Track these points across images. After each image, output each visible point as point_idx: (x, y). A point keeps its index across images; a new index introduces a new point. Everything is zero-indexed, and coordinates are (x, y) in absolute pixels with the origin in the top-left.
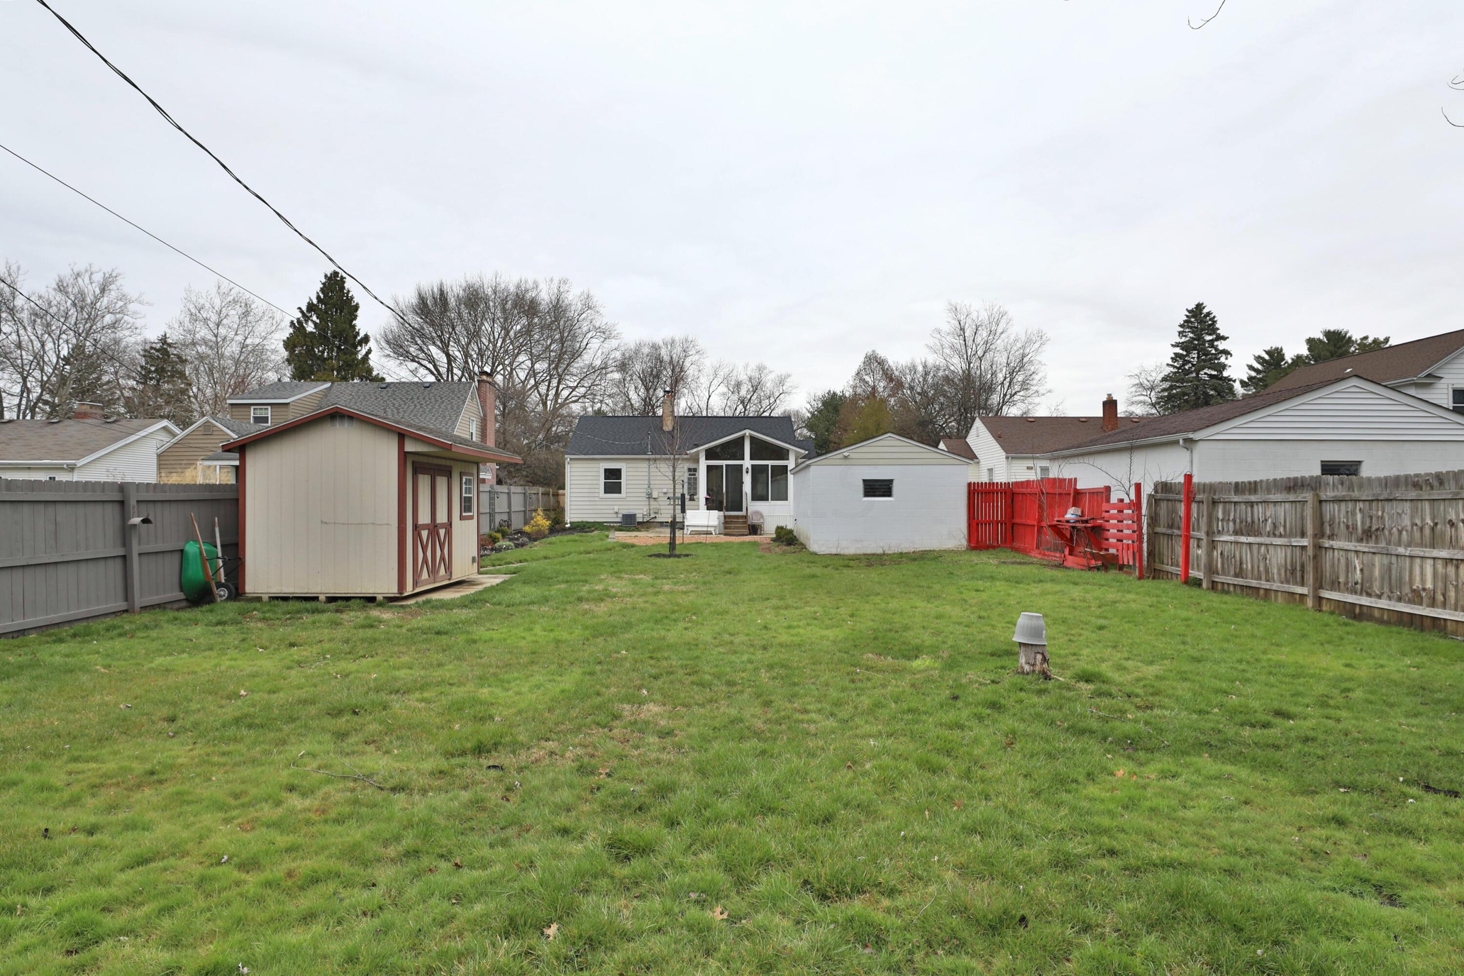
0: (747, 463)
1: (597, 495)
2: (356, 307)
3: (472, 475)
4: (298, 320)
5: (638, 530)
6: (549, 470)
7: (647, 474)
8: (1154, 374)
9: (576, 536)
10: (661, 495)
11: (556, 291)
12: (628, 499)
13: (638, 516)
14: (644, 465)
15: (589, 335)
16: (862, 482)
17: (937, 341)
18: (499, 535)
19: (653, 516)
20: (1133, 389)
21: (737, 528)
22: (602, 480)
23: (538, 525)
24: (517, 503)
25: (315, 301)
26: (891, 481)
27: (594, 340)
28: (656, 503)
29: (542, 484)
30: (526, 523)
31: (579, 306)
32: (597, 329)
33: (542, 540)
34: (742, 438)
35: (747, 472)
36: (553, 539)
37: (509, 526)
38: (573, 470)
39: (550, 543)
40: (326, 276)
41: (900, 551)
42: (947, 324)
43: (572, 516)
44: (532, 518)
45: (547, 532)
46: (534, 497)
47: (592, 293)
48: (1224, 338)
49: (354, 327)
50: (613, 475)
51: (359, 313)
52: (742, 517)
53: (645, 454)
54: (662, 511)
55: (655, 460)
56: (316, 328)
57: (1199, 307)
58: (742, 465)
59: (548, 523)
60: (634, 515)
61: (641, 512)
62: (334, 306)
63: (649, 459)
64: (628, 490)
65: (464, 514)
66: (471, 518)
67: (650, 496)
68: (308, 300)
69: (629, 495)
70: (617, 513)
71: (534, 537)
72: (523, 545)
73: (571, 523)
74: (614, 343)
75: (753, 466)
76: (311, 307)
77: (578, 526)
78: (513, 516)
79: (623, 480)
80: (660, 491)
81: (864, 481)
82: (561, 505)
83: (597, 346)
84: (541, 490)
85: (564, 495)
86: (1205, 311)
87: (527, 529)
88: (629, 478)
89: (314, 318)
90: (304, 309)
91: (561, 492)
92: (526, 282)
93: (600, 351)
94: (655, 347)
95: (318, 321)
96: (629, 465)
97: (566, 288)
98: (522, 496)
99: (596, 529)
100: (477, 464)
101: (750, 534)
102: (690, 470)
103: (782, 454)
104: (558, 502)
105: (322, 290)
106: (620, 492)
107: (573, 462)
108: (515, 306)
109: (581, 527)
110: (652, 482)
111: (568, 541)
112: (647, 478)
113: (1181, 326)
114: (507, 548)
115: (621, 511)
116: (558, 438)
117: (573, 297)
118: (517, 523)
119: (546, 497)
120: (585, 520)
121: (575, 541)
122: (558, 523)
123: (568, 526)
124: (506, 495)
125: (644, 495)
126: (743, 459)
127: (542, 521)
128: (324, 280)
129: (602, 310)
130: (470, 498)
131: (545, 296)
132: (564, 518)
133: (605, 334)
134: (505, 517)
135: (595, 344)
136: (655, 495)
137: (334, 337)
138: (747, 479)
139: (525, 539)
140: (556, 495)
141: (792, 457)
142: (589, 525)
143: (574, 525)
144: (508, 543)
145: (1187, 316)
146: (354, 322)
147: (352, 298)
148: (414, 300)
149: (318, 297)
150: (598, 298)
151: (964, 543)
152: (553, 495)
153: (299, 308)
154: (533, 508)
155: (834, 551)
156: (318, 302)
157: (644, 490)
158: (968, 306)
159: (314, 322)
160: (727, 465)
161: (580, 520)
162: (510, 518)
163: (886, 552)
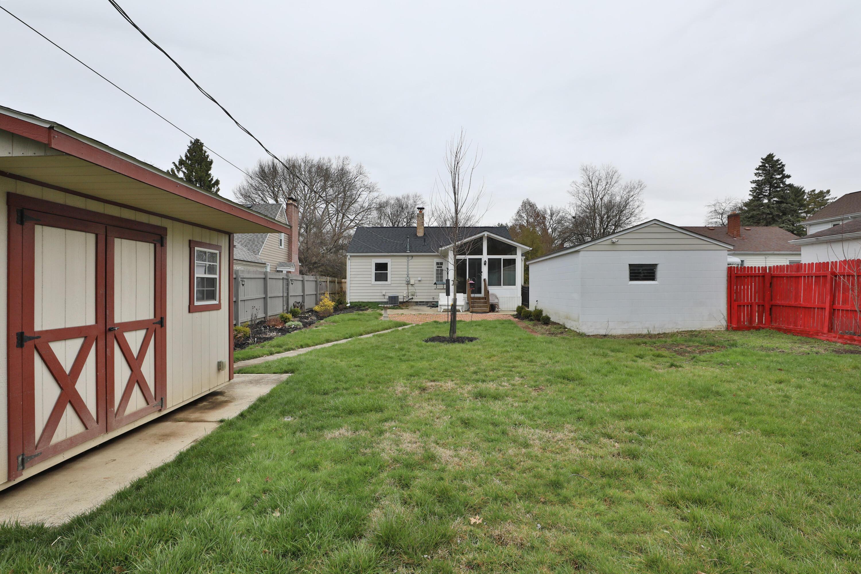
0: (485, 257)
1: (369, 282)
2: (211, 162)
3: (218, 247)
4: (172, 170)
5: (399, 308)
6: (336, 267)
7: (406, 267)
8: (724, 205)
9: (354, 315)
10: (417, 282)
11: (341, 164)
12: (392, 285)
13: (399, 297)
14: (405, 260)
15: (361, 189)
16: (628, 266)
17: (575, 189)
18: (290, 316)
19: (410, 297)
20: (711, 214)
21: (480, 307)
22: (374, 271)
23: (326, 306)
24: (310, 289)
25: (184, 158)
26: (655, 265)
27: (363, 193)
28: (413, 288)
29: (331, 276)
30: (317, 304)
31: (355, 173)
32: (365, 186)
33: (327, 319)
34: (481, 239)
35: (485, 264)
36: (336, 317)
37: (302, 307)
38: (352, 264)
39: (334, 322)
40: (191, 142)
41: (664, 331)
42: (580, 179)
43: (352, 297)
44: (321, 300)
45: (332, 311)
46: (323, 284)
47: (362, 165)
48: (789, 177)
49: (210, 175)
50: (381, 268)
51: (213, 166)
52: (482, 298)
53: (405, 252)
54: (418, 294)
55: (412, 256)
56: (184, 175)
57: (770, 156)
58: (481, 259)
59: (333, 304)
60: (398, 297)
61: (402, 294)
62: (196, 161)
63: (408, 256)
64: (393, 279)
65: (197, 303)
66: (218, 307)
67: (408, 283)
68: (179, 158)
69: (393, 282)
70: (384, 295)
71: (320, 316)
72: (310, 324)
73: (350, 303)
74: (375, 194)
75: (489, 259)
76: (181, 162)
77: (356, 305)
78: (306, 298)
79: (389, 271)
80: (416, 279)
81: (630, 265)
82: (344, 290)
83: (366, 196)
84: (329, 279)
85: (346, 283)
86: (775, 159)
87: (317, 308)
88: (393, 270)
89: (184, 169)
90: (177, 163)
91: (343, 280)
92: (323, 159)
93: (367, 199)
94: (398, 200)
95: (186, 171)
96: (393, 261)
97: (348, 163)
98: (314, 283)
99: (370, 307)
100: (229, 235)
101: (490, 312)
102: (437, 263)
103: (512, 250)
104: (341, 288)
105: (188, 151)
106: (387, 280)
107: (352, 258)
108: (317, 172)
109: (359, 307)
110: (410, 273)
111: (349, 320)
112: (406, 270)
113: (757, 169)
114: (295, 328)
115: (387, 294)
116: (342, 247)
117: (351, 168)
118: (309, 304)
119: (332, 284)
120: (361, 300)
121: (354, 320)
122: (341, 304)
123: (348, 305)
124: (300, 283)
125: (405, 282)
126: (482, 254)
127: (328, 303)
128: (190, 145)
129: (369, 175)
130: (213, 280)
131: (334, 166)
132: (345, 299)
133: (370, 189)
134: (299, 300)
135: (365, 195)
136: (412, 282)
137: (196, 181)
138: (485, 269)
139: (314, 318)
140: (340, 283)
141: (519, 252)
142: (363, 305)
143: (353, 304)
144: (297, 323)
145: (762, 162)
146: (210, 172)
147: (208, 156)
148: (257, 169)
149: (186, 156)
150: (366, 169)
151: (724, 323)
152: (338, 283)
153: (174, 163)
154: (323, 292)
155: (603, 332)
156: (186, 159)
157: (404, 279)
158: (593, 167)
159: (184, 173)
160: (469, 259)
161: (357, 301)
162: (303, 301)
163: (652, 332)
